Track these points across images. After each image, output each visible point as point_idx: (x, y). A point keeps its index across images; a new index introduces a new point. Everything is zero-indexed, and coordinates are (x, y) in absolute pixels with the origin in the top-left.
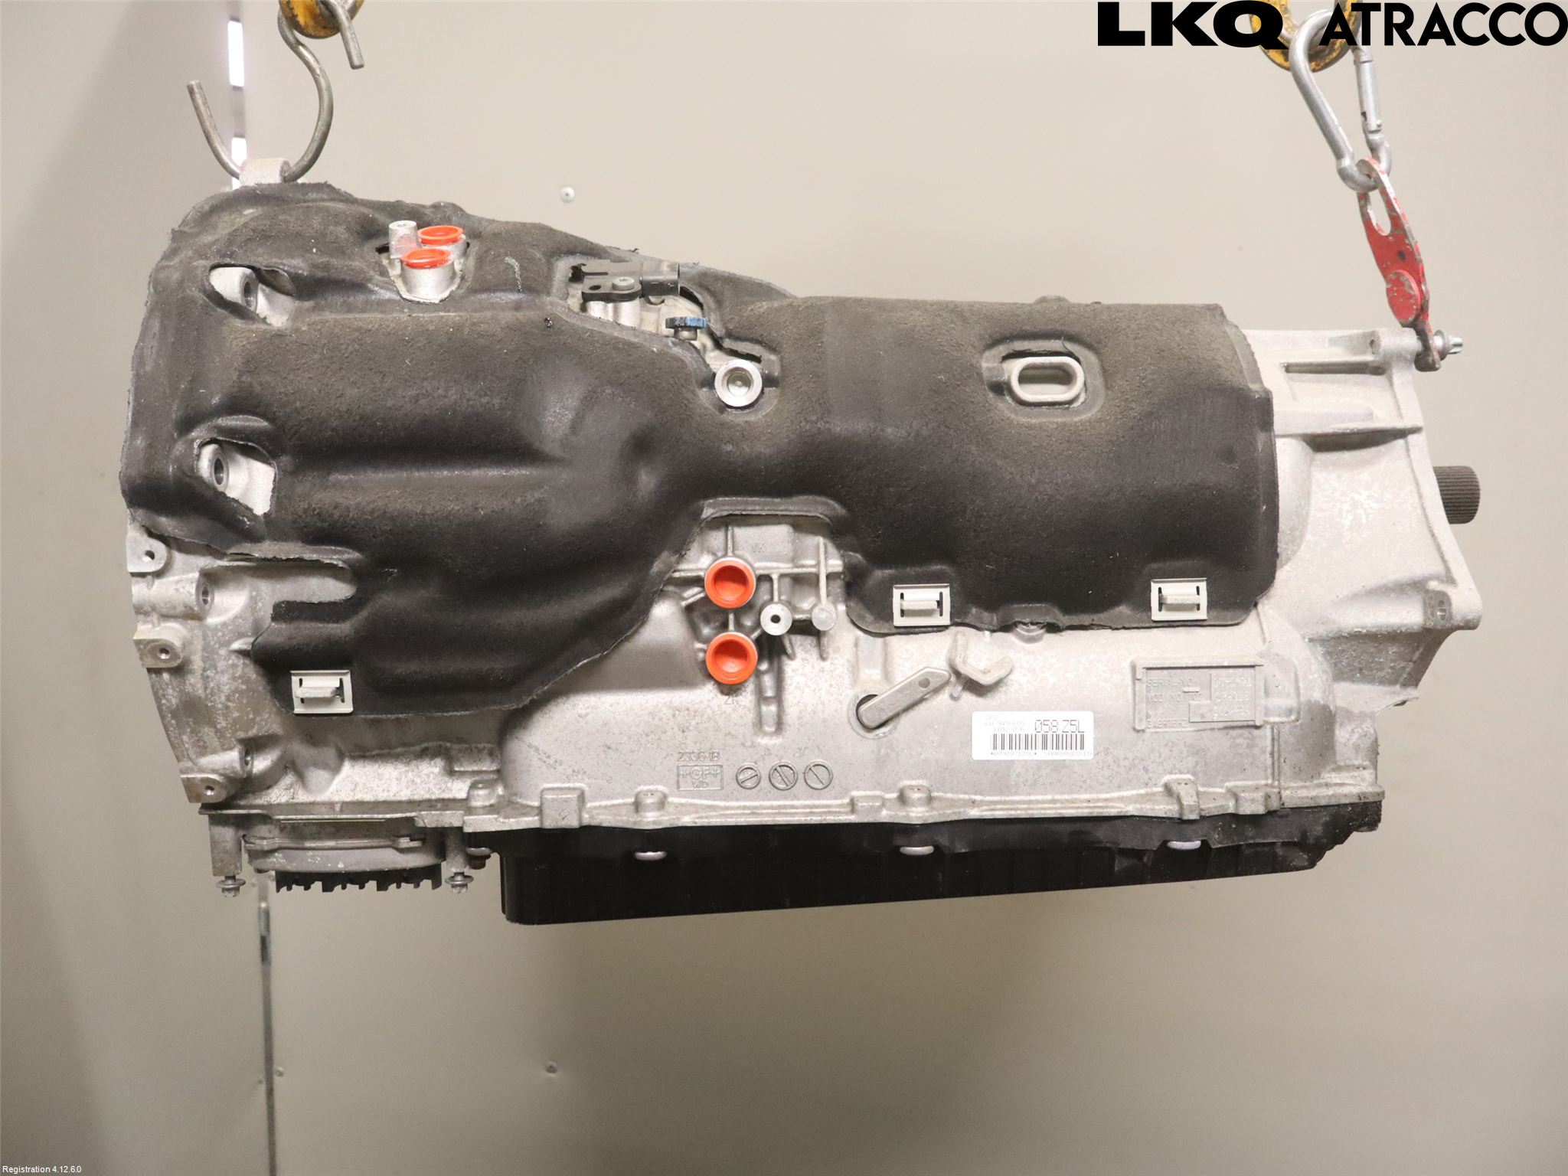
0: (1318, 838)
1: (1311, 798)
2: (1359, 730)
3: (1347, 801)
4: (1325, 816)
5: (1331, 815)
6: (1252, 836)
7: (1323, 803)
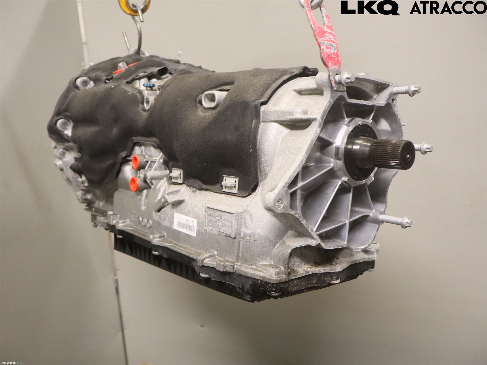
0: (248, 289)
1: (245, 272)
2: (282, 252)
3: (258, 278)
4: (250, 281)
5: (253, 282)
6: (227, 281)
7: (249, 275)
